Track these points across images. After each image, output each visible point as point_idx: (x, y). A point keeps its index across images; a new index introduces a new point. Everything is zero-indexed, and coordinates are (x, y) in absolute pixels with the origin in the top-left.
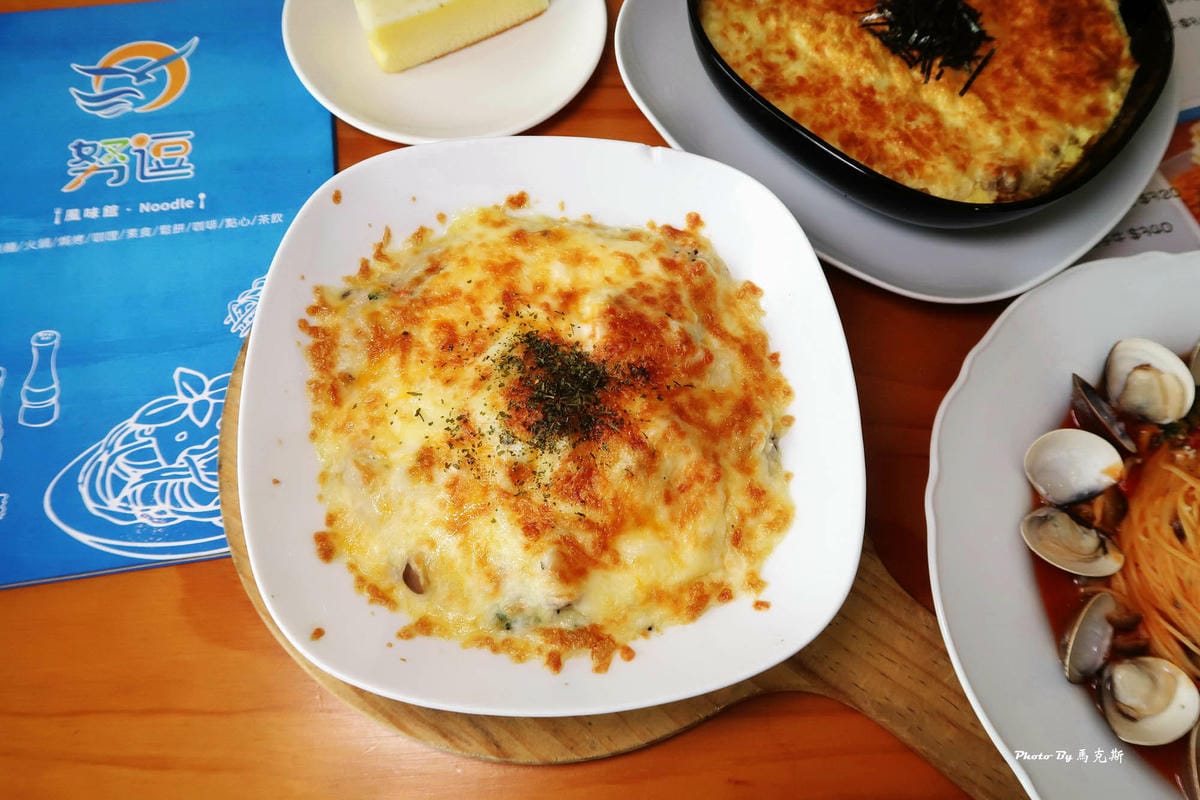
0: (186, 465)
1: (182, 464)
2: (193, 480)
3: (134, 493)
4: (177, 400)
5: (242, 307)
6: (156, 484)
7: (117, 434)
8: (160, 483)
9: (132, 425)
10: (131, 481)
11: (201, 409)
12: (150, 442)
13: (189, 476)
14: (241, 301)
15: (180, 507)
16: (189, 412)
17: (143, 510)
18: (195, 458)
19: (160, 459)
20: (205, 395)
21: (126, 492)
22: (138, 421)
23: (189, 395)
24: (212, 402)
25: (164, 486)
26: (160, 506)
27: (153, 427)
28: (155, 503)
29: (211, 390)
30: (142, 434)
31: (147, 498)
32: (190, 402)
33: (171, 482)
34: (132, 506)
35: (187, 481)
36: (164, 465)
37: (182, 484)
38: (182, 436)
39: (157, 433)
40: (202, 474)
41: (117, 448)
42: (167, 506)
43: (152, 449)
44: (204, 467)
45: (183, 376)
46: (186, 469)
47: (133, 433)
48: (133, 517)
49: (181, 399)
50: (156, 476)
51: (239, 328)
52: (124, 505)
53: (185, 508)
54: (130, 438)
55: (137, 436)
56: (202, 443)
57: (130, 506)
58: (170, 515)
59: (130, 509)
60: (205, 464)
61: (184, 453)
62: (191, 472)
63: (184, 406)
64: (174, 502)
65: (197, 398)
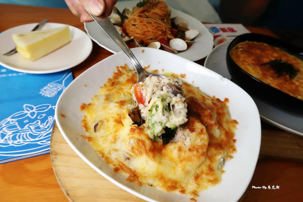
0: (28, 128)
1: (26, 128)
2: (31, 132)
3: (9, 138)
4: (24, 112)
5: (45, 90)
6: (17, 135)
7: (4, 122)
8: (18, 134)
9: (9, 119)
10: (8, 134)
11: (32, 114)
12: (15, 123)
13: (29, 131)
14: (45, 88)
15: (26, 140)
16: (29, 115)
17: (12, 142)
18: (31, 126)
19: (19, 127)
20: (34, 110)
21: (6, 137)
22: (11, 118)
23: (29, 111)
24: (36, 112)
25: (20, 135)
26: (19, 140)
27: (16, 119)
28: (16, 140)
29: (36, 109)
30: (12, 121)
31: (14, 138)
32: (29, 112)
33: (22, 134)
34: (8, 141)
35: (28, 133)
36: (20, 129)
37: (26, 134)
38: (26, 121)
39: (18, 121)
40: (34, 131)
41: (3, 126)
42: (21, 140)
43: (16, 125)
44: (34, 129)
45: (26, 106)
46: (28, 130)
47: (9, 122)
48: (8, 144)
49: (26, 112)
50: (18, 132)
51: (44, 94)
52: (5, 141)
53: (27, 140)
54: (9, 123)
55: (10, 122)
56: (33, 122)
57: (7, 141)
58: (22, 143)
59: (7, 142)
60: (34, 128)
61: (27, 125)
62: (29, 130)
63: (27, 114)
64: (24, 139)
65: (31, 111)
